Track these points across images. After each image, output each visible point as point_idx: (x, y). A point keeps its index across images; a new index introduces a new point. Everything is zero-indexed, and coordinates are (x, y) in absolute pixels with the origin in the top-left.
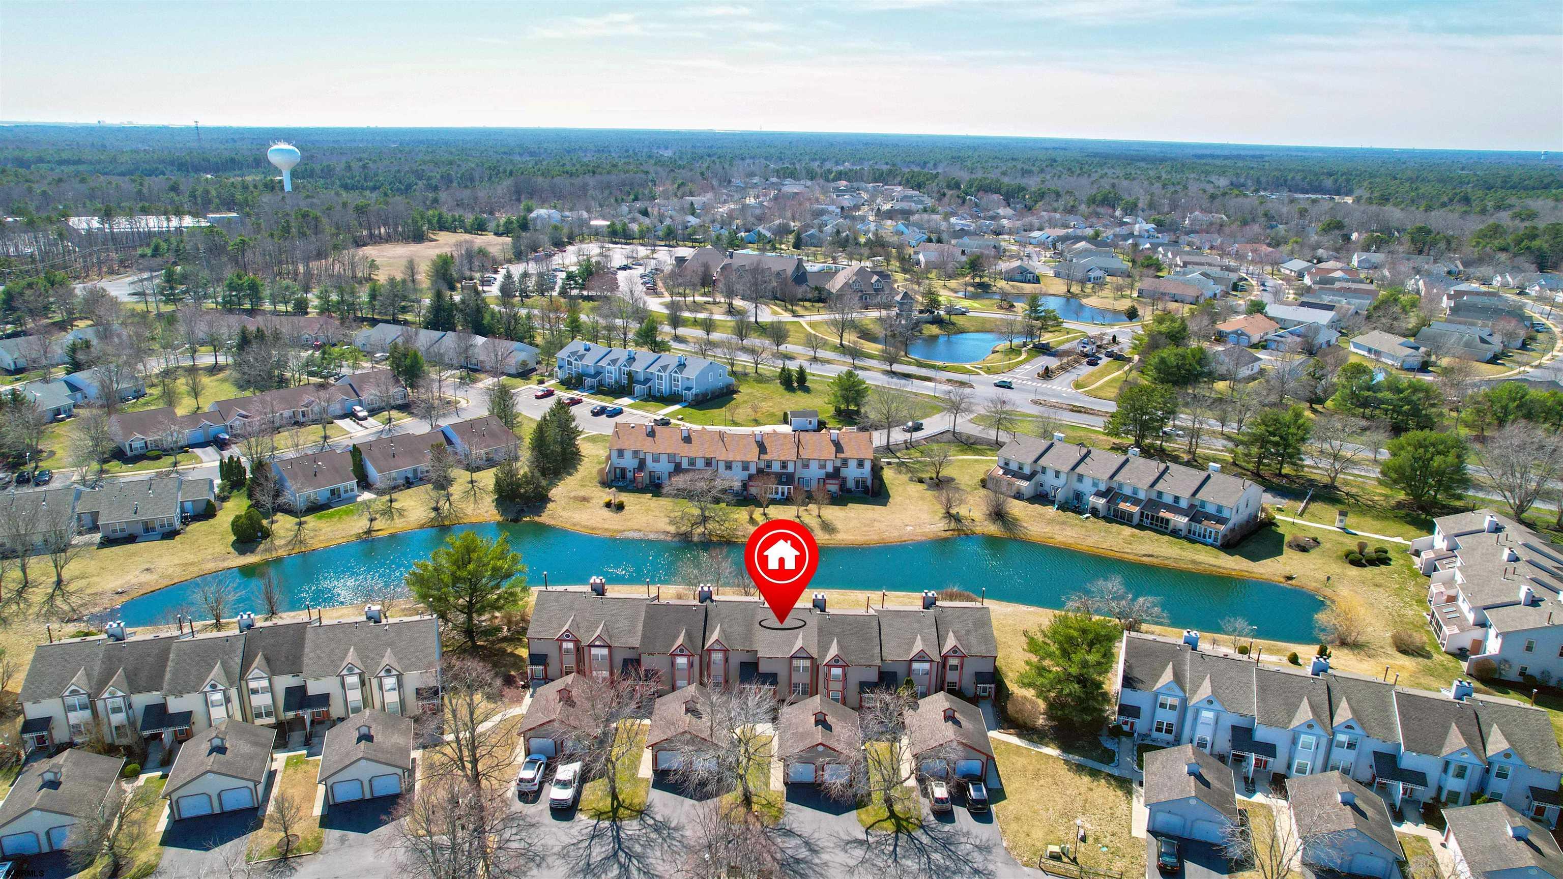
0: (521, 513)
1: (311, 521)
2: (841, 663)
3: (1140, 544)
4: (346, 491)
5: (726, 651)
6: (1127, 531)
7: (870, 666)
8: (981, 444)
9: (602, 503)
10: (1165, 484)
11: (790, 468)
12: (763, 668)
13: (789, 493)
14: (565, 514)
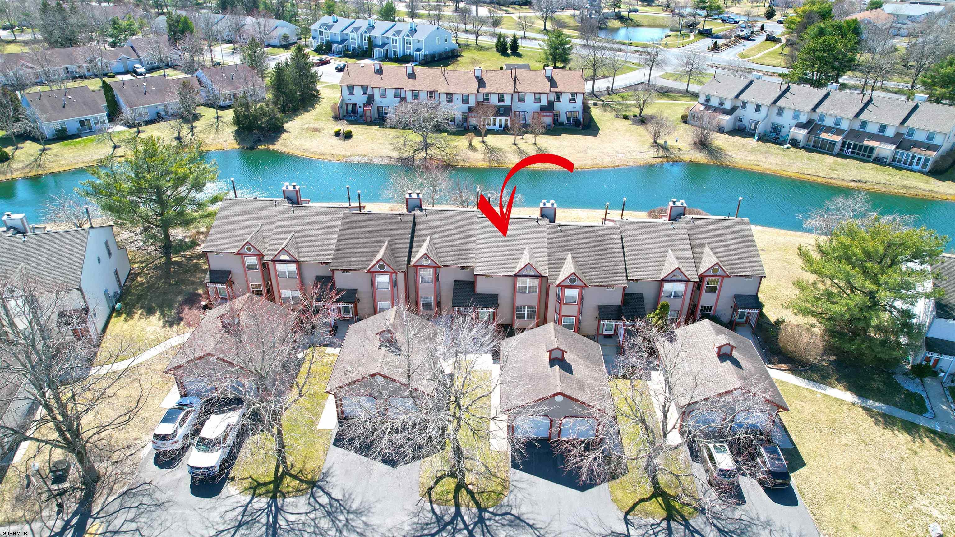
0: (259, 141)
1: (55, 148)
2: (578, 283)
3: (846, 170)
4: (96, 123)
5: (436, 267)
6: (829, 159)
7: (612, 287)
8: (672, 92)
9: (333, 132)
10: (871, 114)
11: (508, 102)
12: (482, 288)
13: (506, 125)
14: (296, 142)
